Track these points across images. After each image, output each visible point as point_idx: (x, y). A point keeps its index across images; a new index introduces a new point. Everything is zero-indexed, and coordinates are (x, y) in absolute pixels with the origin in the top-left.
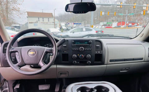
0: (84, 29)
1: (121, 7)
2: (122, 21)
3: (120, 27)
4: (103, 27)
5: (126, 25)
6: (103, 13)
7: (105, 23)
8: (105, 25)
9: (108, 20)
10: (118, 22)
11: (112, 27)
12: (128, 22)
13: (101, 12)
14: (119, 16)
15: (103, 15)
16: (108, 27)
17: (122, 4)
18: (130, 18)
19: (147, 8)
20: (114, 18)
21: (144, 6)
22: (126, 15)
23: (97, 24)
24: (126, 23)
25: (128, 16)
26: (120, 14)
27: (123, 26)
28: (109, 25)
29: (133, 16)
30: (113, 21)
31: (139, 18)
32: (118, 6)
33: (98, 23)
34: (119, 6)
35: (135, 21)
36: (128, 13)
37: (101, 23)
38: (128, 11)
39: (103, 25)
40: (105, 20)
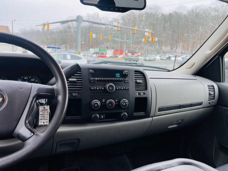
0: (69, 57)
1: (119, 29)
2: (119, 49)
3: (117, 57)
4: (95, 55)
5: (124, 54)
6: (94, 36)
7: (97, 50)
8: (96, 53)
9: (101, 47)
10: (114, 50)
11: (106, 56)
12: (127, 51)
13: (91, 33)
14: (114, 42)
15: (94, 38)
16: (101, 57)
17: (119, 25)
18: (129, 45)
19: (150, 35)
20: (108, 45)
21: (147, 32)
22: (125, 42)
23: (85, 50)
24: (124, 52)
25: (127, 43)
26: (116, 39)
27: (121, 56)
28: (103, 53)
29: (133, 43)
30: (108, 48)
31: (139, 47)
32: (114, 28)
33: (87, 50)
34: (116, 28)
35: (135, 50)
36: (127, 39)
37: (91, 49)
38: (127, 36)
39: (93, 52)
40: (96, 45)
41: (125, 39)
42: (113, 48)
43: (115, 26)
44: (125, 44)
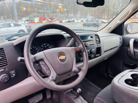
1: (42, 4)
2: (43, 17)
3: (42, 22)
4: (27, 22)
5: (47, 20)
6: (24, 9)
7: (28, 18)
8: (28, 21)
9: (30, 16)
11: (35, 22)
12: (48, 18)
13: (22, 7)
14: (39, 13)
15: (24, 10)
16: (31, 23)
18: (49, 14)
19: (62, 7)
20: (34, 14)
21: (60, 5)
26: (40, 11)
27: (45, 21)
28: (32, 20)
29: (51, 13)
30: (35, 17)
31: (55, 15)
32: (39, 3)
33: (20, 19)
34: (40, 3)
35: (53, 17)
37: (23, 18)
38: (47, 8)
39: (25, 20)
40: (26, 15)
41: (46, 10)
42: (38, 17)
43: (39, 2)
44: (46, 13)
